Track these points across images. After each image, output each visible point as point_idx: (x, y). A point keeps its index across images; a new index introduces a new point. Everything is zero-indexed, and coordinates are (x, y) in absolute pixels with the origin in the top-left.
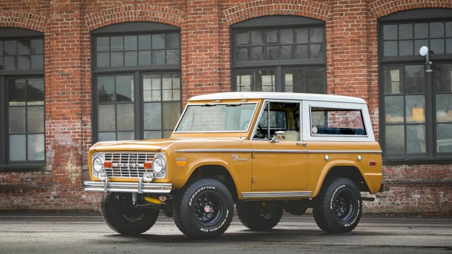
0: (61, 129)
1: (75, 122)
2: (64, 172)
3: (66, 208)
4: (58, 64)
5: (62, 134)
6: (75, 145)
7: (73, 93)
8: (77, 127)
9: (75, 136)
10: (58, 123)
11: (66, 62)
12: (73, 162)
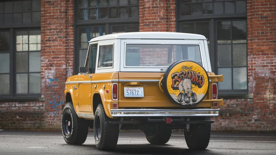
0: (261, 63)
1: (272, 57)
2: (263, 99)
3: (265, 130)
4: (258, 8)
5: (261, 68)
6: (272, 76)
7: (271, 33)
8: (274, 62)
9: (272, 69)
10: (258, 58)
11: (265, 6)
12: (271, 91)
